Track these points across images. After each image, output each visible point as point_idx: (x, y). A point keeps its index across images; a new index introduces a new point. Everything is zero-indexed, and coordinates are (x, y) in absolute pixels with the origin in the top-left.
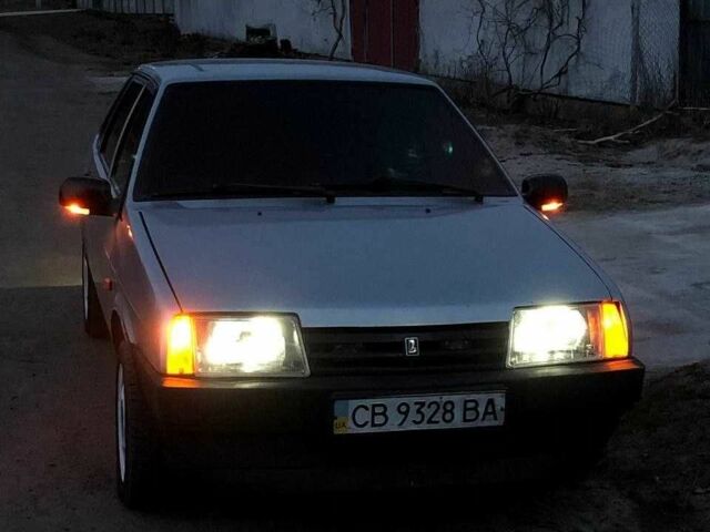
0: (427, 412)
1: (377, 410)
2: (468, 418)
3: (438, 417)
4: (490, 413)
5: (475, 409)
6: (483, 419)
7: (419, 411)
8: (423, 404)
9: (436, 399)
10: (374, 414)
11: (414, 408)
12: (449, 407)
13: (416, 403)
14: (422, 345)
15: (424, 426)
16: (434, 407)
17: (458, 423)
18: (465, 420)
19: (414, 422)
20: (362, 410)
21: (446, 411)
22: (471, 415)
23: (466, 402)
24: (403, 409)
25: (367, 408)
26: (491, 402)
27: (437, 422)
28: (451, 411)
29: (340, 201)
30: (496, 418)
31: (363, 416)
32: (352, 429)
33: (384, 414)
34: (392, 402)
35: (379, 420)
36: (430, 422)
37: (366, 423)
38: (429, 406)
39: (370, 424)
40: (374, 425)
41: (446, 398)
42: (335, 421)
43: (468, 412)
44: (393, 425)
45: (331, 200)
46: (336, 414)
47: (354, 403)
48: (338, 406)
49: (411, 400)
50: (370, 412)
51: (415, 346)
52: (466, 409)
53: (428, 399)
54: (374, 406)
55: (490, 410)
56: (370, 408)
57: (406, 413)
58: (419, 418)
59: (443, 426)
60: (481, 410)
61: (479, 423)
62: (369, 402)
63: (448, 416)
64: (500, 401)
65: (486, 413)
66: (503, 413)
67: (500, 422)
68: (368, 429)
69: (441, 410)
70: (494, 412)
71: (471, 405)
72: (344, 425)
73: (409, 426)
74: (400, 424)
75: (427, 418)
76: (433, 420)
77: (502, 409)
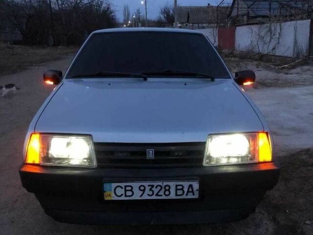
0: (156, 190)
1: (128, 188)
2: (178, 194)
3: (162, 193)
4: (190, 192)
5: (182, 189)
6: (187, 195)
7: (151, 190)
8: (153, 186)
9: (160, 184)
10: (126, 191)
11: (148, 188)
12: (167, 188)
13: (149, 186)
14: (156, 153)
15: (154, 197)
16: (159, 188)
17: (173, 196)
18: (176, 195)
19: (148, 195)
20: (119, 188)
21: (166, 190)
22: (180, 192)
23: (177, 186)
24: (142, 188)
25: (122, 188)
26: (191, 186)
27: (161, 195)
28: (169, 190)
30: (194, 195)
31: (120, 191)
32: (115, 198)
33: (131, 190)
34: (136, 185)
35: (129, 193)
36: (157, 195)
37: (122, 195)
38: (156, 187)
39: (124, 195)
40: (126, 196)
41: (165, 183)
42: (105, 194)
43: (178, 191)
44: (137, 196)
45: (145, 79)
46: (105, 190)
47: (114, 185)
48: (106, 186)
49: (146, 184)
50: (124, 189)
51: (152, 154)
52: (177, 190)
53: (155, 184)
54: (126, 186)
55: (190, 190)
56: (124, 187)
57: (144, 190)
58: (151, 193)
59: (164, 197)
60: (186, 190)
61: (184, 197)
62: (123, 185)
63: (167, 193)
64: (196, 186)
65: (188, 191)
66: (198, 192)
67: (196, 196)
68: (123, 198)
69: (163, 190)
70: (193, 192)
71: (180, 187)
72: (110, 195)
73: (146, 197)
74: (141, 196)
75: (155, 193)
76: (159, 194)
77: (197, 190)
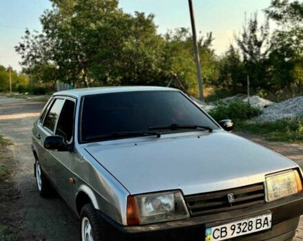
0: (242, 228)
1: (223, 230)
3: (246, 229)
5: (260, 223)
6: (263, 227)
7: (239, 228)
8: (240, 224)
9: (246, 221)
10: (222, 232)
11: (237, 226)
12: (250, 224)
13: (238, 224)
14: (235, 197)
15: (241, 234)
16: (245, 225)
17: (254, 230)
18: (257, 228)
19: (237, 233)
20: (216, 231)
21: (249, 226)
22: (259, 225)
23: (257, 220)
24: (233, 228)
25: (219, 230)
26: (266, 219)
27: (246, 231)
28: (251, 226)
29: (162, 136)
30: (268, 226)
31: (217, 234)
32: (213, 240)
33: (225, 231)
34: (229, 226)
35: (224, 234)
36: (243, 231)
37: (218, 237)
38: (243, 225)
40: (221, 237)
41: (249, 220)
42: (206, 238)
43: (257, 225)
44: (229, 235)
45: (159, 136)
46: (206, 235)
47: (213, 229)
48: (208, 231)
49: (236, 223)
50: (220, 232)
51: (232, 198)
52: (257, 223)
53: (242, 222)
54: (222, 228)
57: (234, 230)
58: (238, 230)
59: (248, 232)
60: (262, 222)
61: (262, 229)
62: (219, 227)
63: (250, 228)
64: (270, 217)
65: (264, 224)
66: (271, 223)
67: (270, 227)
68: (219, 239)
70: (267, 223)
71: (259, 221)
72: (209, 239)
73: (235, 235)
74: (232, 235)
77: (270, 221)
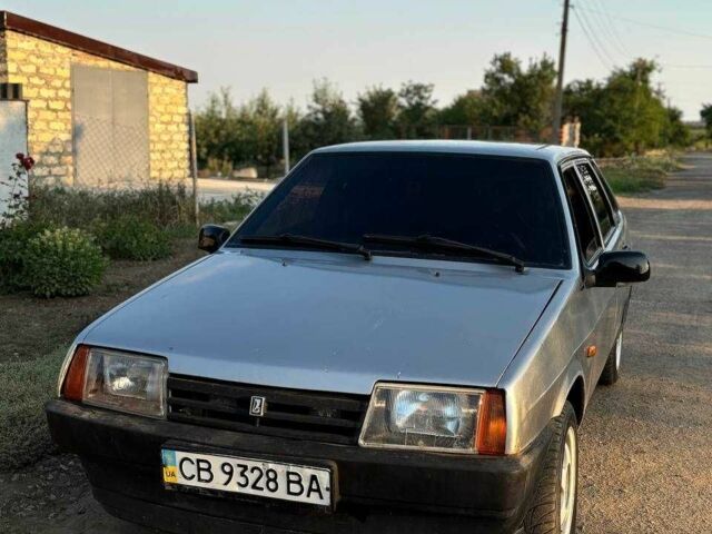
0: (252, 477)
1: (203, 465)
2: (291, 490)
3: (262, 483)
4: (314, 491)
5: (299, 482)
6: (308, 496)
7: (242, 474)
8: (246, 468)
9: (259, 465)
10: (199, 469)
11: (237, 471)
12: (272, 476)
13: (239, 466)
15: (249, 490)
16: (256, 473)
17: (281, 494)
18: (289, 492)
19: (239, 484)
20: (187, 463)
21: (269, 480)
22: (294, 488)
23: (288, 474)
24: (227, 469)
25: (192, 462)
26: (314, 478)
27: (262, 489)
28: (274, 480)
29: (377, 259)
30: (321, 498)
31: (190, 469)
32: (181, 481)
33: (208, 470)
34: (216, 461)
35: (205, 475)
36: (254, 487)
37: (193, 476)
38: (252, 471)
39: (196, 478)
40: (200, 480)
41: (271, 466)
42: (165, 470)
43: (291, 485)
44: (219, 483)
45: (367, 259)
46: (164, 462)
47: (180, 455)
48: (166, 455)
49: (234, 461)
50: (195, 466)
51: (261, 406)
52: (289, 482)
53: (250, 464)
54: (199, 461)
55: (314, 487)
56: (195, 462)
57: (231, 474)
58: (243, 481)
59: (266, 493)
60: (306, 485)
61: (302, 498)
62: (194, 456)
63: (272, 485)
64: (324, 477)
65: (310, 490)
66: (328, 493)
67: (326, 501)
68: (194, 483)
69: (264, 479)
70: (318, 490)
71: (294, 478)
72: (173, 475)
73: (233, 487)
74: (226, 484)
75: (251, 482)
76: (258, 485)
77: (327, 489)
